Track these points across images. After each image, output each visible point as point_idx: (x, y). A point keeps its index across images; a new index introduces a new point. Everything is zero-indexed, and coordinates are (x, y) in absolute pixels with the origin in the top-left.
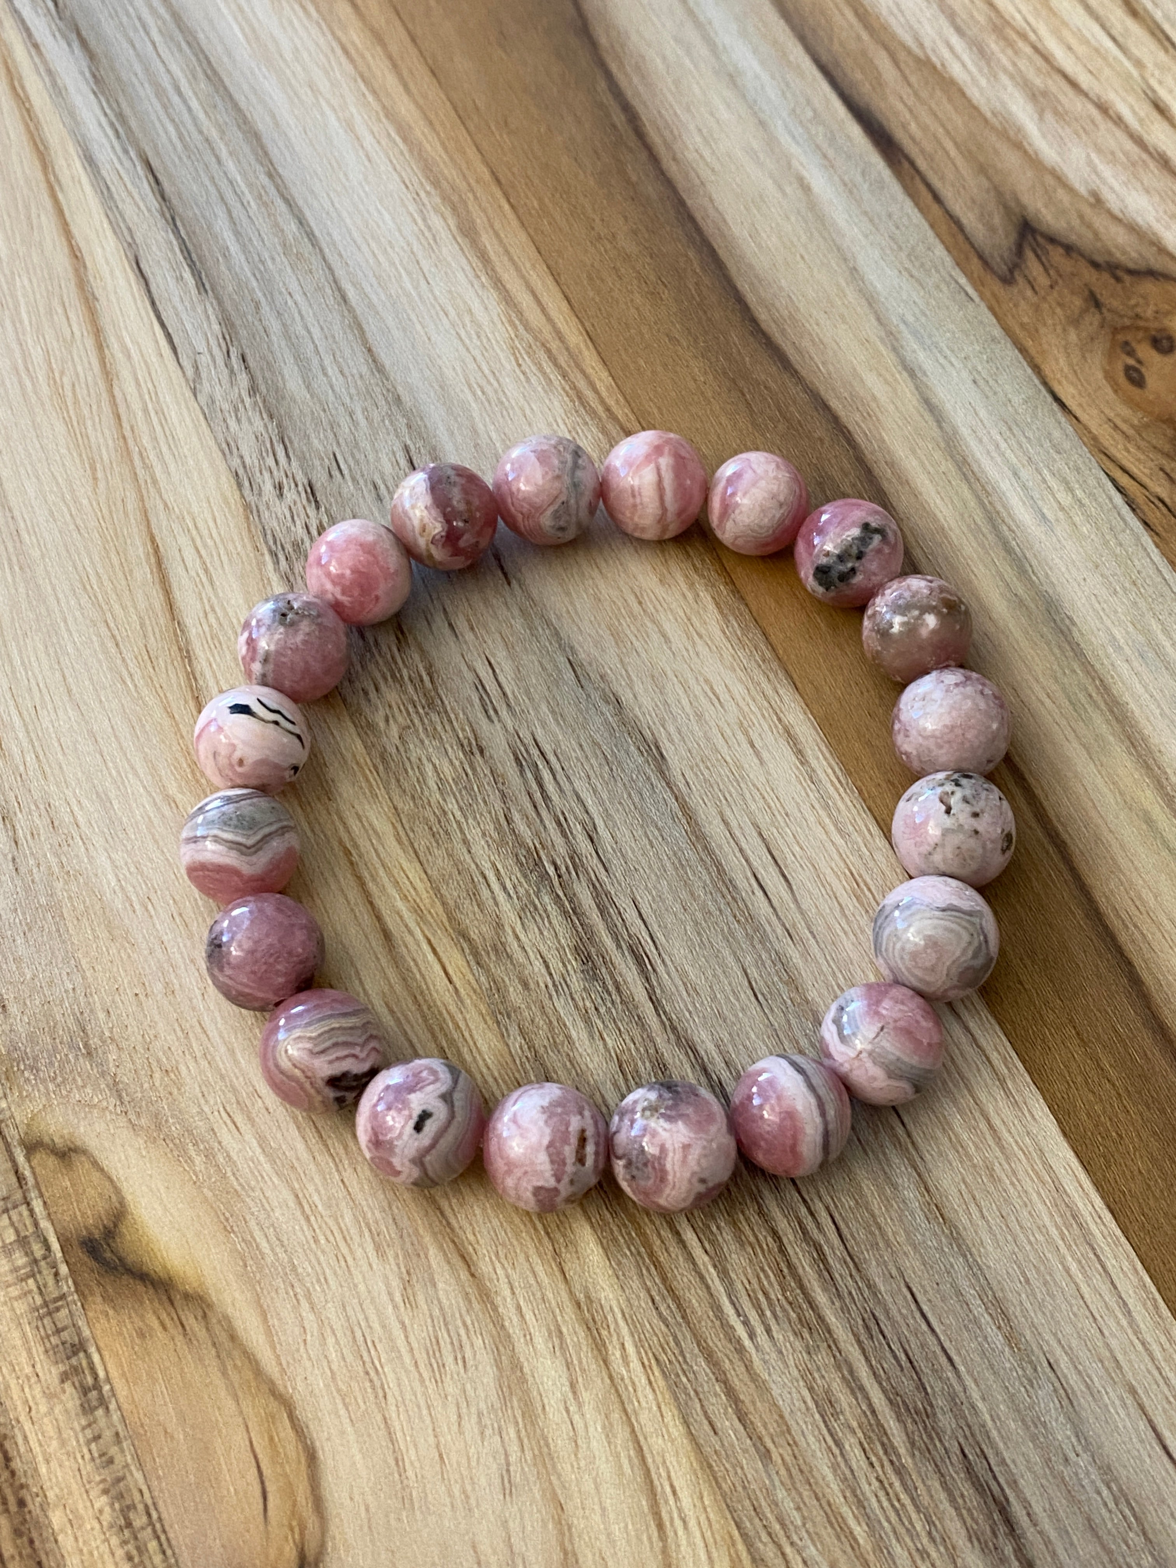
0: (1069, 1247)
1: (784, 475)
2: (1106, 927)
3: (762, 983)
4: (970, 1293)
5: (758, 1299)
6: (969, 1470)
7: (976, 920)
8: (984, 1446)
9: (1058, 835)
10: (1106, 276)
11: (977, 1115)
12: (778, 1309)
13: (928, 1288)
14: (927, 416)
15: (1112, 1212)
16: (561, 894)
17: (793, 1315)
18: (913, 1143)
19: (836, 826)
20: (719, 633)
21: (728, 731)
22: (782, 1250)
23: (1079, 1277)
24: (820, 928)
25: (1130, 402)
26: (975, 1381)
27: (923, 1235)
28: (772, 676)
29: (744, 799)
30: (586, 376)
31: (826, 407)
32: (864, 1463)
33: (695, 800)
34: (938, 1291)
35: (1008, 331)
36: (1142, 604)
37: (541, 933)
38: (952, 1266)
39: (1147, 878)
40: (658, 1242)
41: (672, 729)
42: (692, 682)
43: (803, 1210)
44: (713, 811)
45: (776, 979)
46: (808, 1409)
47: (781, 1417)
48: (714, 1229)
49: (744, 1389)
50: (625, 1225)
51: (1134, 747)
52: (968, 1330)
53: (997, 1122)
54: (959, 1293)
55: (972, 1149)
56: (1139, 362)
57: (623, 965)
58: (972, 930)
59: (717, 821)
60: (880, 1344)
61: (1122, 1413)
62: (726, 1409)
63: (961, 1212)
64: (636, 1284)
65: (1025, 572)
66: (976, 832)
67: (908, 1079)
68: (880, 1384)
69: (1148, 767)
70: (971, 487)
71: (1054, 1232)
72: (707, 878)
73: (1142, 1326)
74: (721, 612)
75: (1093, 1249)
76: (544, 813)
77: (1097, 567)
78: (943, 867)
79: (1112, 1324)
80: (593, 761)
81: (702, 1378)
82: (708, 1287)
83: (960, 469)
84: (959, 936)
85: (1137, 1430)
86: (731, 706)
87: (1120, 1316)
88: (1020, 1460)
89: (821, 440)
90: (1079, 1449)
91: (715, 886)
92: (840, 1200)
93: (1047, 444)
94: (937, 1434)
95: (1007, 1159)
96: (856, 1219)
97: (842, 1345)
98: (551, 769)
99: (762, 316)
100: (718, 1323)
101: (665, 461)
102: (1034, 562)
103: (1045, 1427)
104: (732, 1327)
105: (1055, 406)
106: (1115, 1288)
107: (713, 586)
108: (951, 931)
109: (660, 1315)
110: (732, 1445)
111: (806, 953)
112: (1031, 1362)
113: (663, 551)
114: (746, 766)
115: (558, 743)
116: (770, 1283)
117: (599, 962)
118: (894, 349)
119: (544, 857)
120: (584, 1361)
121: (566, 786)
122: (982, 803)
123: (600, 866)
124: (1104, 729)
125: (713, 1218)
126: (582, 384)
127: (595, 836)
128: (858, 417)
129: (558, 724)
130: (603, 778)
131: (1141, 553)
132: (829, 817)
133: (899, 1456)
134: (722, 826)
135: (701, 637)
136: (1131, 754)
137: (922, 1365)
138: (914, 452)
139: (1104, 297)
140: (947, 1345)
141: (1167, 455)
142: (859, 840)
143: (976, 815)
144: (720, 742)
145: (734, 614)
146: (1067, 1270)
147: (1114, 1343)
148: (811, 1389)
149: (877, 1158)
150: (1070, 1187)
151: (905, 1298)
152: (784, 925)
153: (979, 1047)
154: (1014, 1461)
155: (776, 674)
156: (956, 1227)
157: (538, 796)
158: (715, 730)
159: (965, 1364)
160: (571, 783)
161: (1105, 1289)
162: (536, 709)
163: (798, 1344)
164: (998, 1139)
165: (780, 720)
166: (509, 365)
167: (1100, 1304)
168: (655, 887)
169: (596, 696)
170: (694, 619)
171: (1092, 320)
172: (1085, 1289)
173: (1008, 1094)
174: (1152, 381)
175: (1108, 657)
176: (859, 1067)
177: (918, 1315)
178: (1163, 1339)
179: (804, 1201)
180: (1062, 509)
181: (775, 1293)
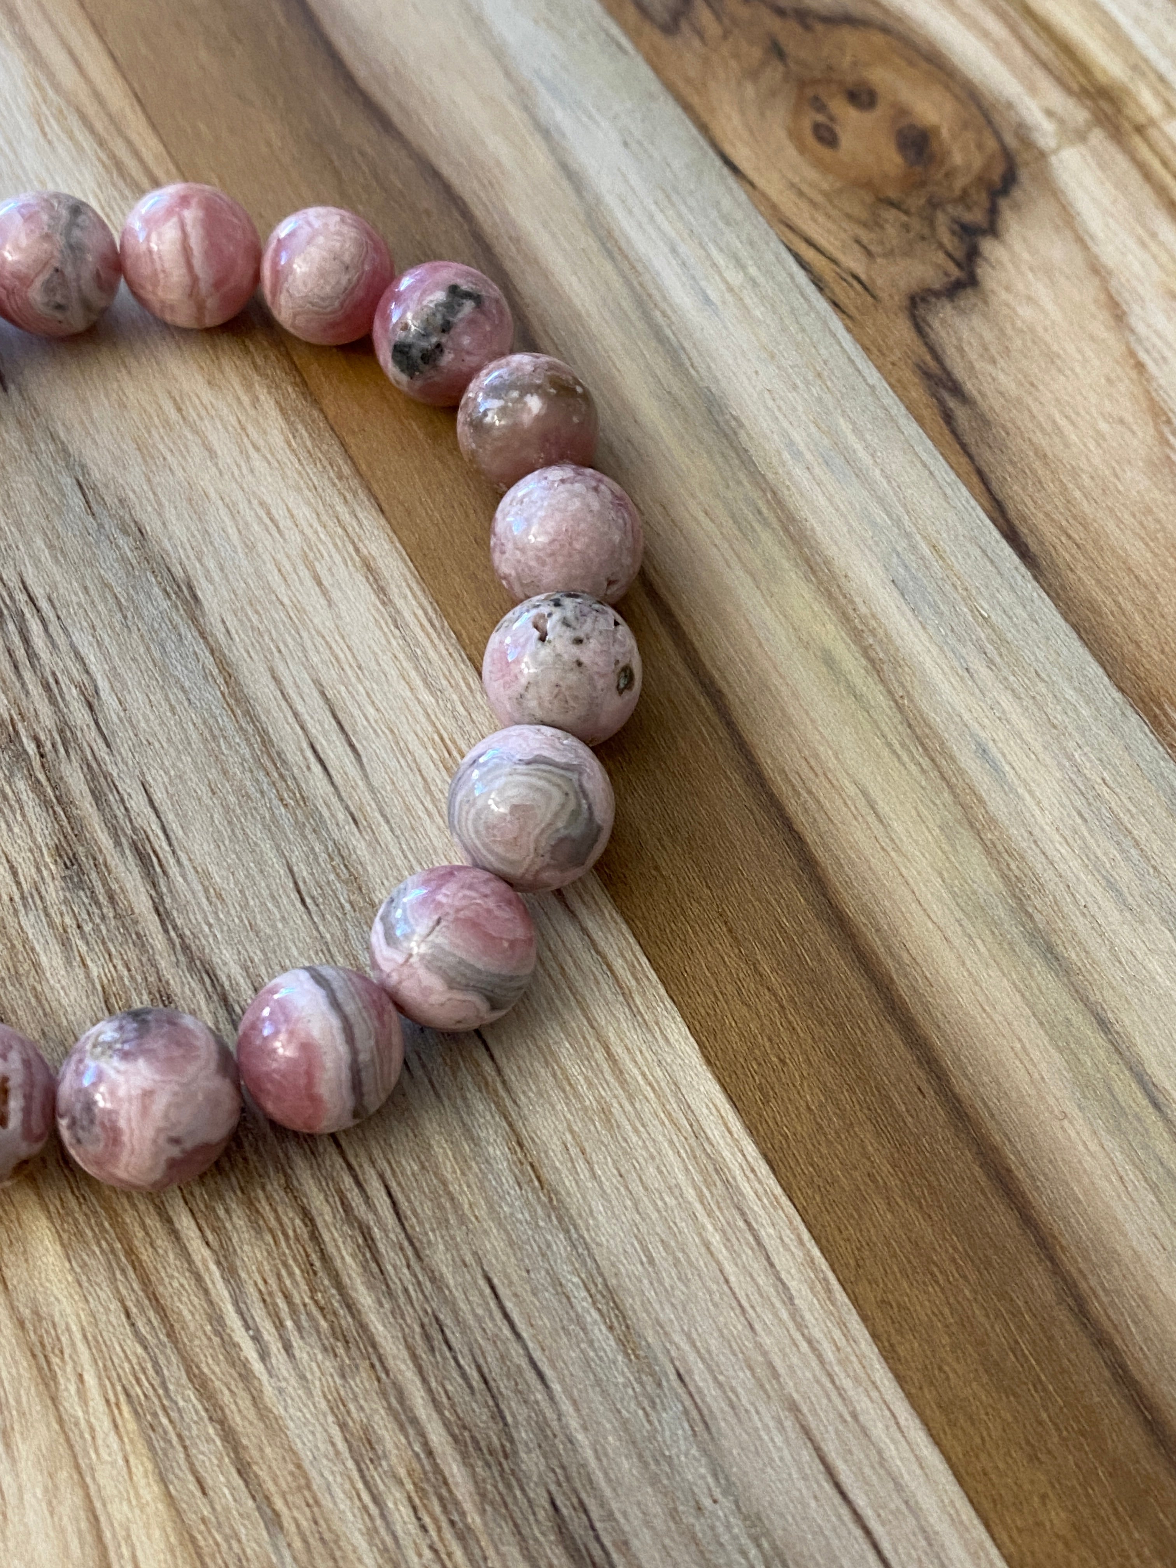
0: (710, 1214)
1: (351, 233)
2: (771, 796)
3: (311, 884)
4: (572, 1281)
5: (275, 1304)
6: (561, 1528)
7: (574, 777)
8: (584, 1496)
9: (713, 683)
10: (793, 25)
11: (592, 1041)
12: (303, 1317)
13: (515, 1278)
14: (565, 183)
15: (769, 1162)
16: (42, 778)
17: (324, 1324)
18: (504, 1082)
19: (425, 681)
20: (283, 444)
21: (287, 566)
22: (315, 1236)
23: (723, 1254)
24: (396, 809)
25: (819, 164)
26: (575, 1403)
27: (511, 1206)
28: (349, 496)
29: (304, 650)
30: (129, 142)
31: (436, 174)
32: (413, 1527)
33: (237, 653)
34: (529, 1280)
35: (670, 87)
36: (827, 398)
37: (10, 829)
38: (549, 1246)
39: (826, 733)
40: (141, 1234)
41: (211, 565)
42: (243, 506)
43: (348, 1181)
44: (262, 668)
45: (332, 877)
46: (337, 1453)
47: (299, 1466)
48: (221, 1213)
49: (249, 1430)
50: (95, 1212)
51: (814, 572)
52: (567, 1333)
53: (618, 1050)
54: (557, 1283)
55: (582, 1088)
56: (832, 119)
57: (122, 868)
58: (566, 788)
59: (266, 679)
60: (444, 1358)
61: (779, 1440)
62: (220, 1460)
63: (565, 1172)
64: (105, 1293)
65: (681, 365)
66: (579, 664)
67: (477, 989)
68: (440, 1413)
69: (830, 596)
70: (616, 266)
71: (690, 1194)
72: (245, 751)
73: (808, 1316)
74: (287, 420)
75: (743, 1214)
76: (28, 675)
77: (772, 356)
78: (539, 714)
79: (768, 1317)
80: (101, 607)
81: (190, 1416)
82: (206, 1292)
83: (603, 244)
84: (549, 798)
85: (797, 1462)
86: (294, 536)
87: (778, 1304)
88: (634, 1512)
89: (428, 213)
90: (717, 1493)
91: (257, 760)
92: (399, 1163)
93: (714, 214)
94: (518, 1480)
95: (631, 1098)
96: (420, 1188)
97: (391, 1363)
98: (43, 620)
99: (361, 73)
100: (216, 1340)
101: (191, 215)
102: (694, 353)
103: (670, 1464)
104: (236, 1345)
105: (726, 171)
106: (772, 1265)
107: (278, 387)
108: (538, 789)
109: (137, 1333)
110: (227, 1509)
111: (375, 843)
112: (653, 1374)
113: (214, 347)
114: (309, 608)
115: (55, 586)
116: (295, 1283)
117: (88, 864)
118: (526, 108)
119: (22, 732)
120: (24, 1400)
121: (61, 640)
122: (588, 626)
123: (100, 741)
124: (776, 552)
125: (222, 1198)
126: (123, 152)
127: (95, 702)
128: (476, 185)
129: (57, 561)
130: (113, 629)
131: (830, 340)
132: (416, 668)
133: (463, 1514)
134: (272, 685)
135: (257, 449)
136: (809, 580)
137: (503, 1386)
138: (545, 225)
139: (790, 46)
140: (537, 1355)
141: (865, 225)
142: (455, 697)
143: (578, 641)
144: (275, 578)
145: (303, 421)
146: (707, 1246)
147: (767, 1341)
148: (343, 1426)
149: (454, 1106)
150: (715, 1132)
151: (482, 1294)
152: (347, 808)
153: (598, 952)
154: (625, 1514)
155: (355, 494)
156: (557, 1193)
157: (20, 653)
158: (270, 566)
159: (562, 1381)
160: (68, 635)
161: (757, 1267)
162: (28, 544)
163: (329, 1365)
164: (619, 1072)
165: (357, 550)
166: (31, 132)
167: (751, 1290)
168: (174, 765)
169: (110, 526)
170: (250, 429)
171: (774, 73)
172: (730, 1269)
173: (635, 1013)
174: (847, 141)
175: (783, 464)
176: (411, 976)
177: (498, 1315)
178: (837, 1334)
179: (350, 1167)
180: (730, 289)
181: (301, 1294)
